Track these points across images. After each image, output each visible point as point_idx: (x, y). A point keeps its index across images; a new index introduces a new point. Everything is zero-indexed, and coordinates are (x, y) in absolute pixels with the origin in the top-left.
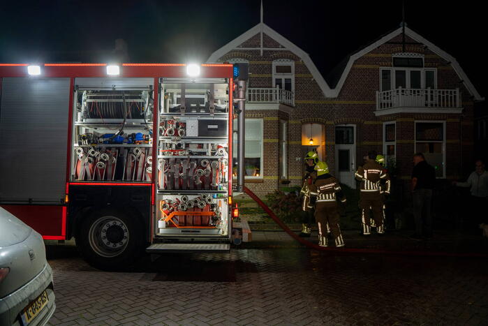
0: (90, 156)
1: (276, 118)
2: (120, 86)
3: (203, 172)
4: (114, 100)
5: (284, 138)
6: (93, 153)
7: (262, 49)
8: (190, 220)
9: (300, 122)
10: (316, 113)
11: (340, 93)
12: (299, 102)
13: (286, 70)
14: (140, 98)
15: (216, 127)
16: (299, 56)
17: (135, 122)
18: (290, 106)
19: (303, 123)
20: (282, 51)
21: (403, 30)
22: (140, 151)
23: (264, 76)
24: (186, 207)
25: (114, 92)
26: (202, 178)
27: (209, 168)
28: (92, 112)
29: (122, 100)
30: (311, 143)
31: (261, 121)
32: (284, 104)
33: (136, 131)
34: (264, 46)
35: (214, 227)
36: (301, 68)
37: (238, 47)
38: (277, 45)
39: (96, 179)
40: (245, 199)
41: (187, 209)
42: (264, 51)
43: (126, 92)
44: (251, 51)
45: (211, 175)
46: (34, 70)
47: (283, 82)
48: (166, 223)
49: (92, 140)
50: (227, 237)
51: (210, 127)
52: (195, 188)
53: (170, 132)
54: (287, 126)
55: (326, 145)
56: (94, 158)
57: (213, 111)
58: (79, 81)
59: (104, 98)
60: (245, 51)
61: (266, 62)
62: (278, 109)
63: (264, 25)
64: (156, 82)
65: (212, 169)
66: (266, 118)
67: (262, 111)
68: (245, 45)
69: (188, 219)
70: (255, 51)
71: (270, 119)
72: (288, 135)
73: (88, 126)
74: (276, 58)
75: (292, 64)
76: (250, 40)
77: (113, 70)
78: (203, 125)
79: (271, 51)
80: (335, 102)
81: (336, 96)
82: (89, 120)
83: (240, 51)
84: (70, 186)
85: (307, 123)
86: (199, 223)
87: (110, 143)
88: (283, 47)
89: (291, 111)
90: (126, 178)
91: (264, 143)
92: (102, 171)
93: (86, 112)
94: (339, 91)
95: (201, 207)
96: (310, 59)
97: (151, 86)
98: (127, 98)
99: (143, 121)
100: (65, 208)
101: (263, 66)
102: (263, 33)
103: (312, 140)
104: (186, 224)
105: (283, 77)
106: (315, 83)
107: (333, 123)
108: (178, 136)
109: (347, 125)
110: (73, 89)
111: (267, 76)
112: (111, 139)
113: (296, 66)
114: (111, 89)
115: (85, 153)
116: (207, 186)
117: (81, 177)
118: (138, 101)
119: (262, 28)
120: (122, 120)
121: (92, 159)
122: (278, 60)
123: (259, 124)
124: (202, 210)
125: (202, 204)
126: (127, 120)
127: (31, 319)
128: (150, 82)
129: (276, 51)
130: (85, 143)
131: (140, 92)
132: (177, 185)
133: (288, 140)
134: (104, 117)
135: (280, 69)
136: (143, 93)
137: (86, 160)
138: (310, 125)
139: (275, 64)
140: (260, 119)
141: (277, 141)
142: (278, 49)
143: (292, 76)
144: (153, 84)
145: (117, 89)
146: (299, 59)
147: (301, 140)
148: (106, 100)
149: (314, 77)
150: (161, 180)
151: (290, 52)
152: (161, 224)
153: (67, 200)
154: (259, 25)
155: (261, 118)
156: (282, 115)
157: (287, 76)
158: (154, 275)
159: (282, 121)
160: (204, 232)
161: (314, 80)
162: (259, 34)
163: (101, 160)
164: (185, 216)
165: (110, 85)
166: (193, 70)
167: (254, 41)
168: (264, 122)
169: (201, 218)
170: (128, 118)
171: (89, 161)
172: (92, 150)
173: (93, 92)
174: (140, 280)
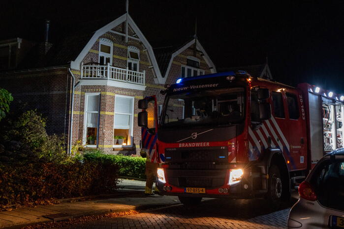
1: (142, 98)
7: (127, 36)
16: (146, 47)
21: (196, 41)
36: (144, 57)
44: (116, 35)
47: (132, 66)
61: (124, 47)
62: (144, 90)
67: (134, 91)
71: (138, 98)
75: (138, 52)
80: (160, 87)
91: (135, 117)
94: (166, 79)
96: (153, 51)
101: (122, 49)
105: (133, 61)
106: (150, 70)
111: (124, 59)
113: (140, 55)
122: (131, 47)
139: (129, 49)
143: (138, 62)
154: (125, 15)
155: (133, 96)
162: (125, 21)
168: (135, 100)
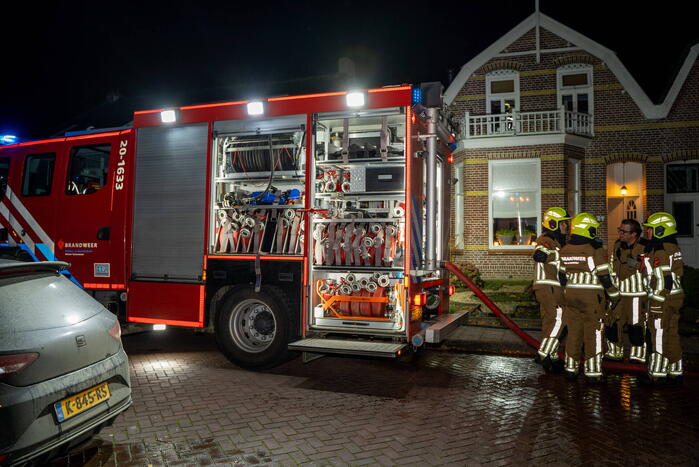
0: (234, 221)
1: (560, 157)
2: (266, 128)
3: (372, 241)
4: (260, 148)
5: (577, 186)
6: (238, 217)
7: (537, 52)
8: (355, 308)
9: (603, 161)
10: (631, 146)
11: (672, 110)
12: (601, 129)
13: (580, 80)
14: (292, 142)
15: (390, 177)
16: (599, 56)
17: (285, 175)
18: (587, 136)
19: (608, 163)
20: (571, 52)
22: (293, 214)
23: (543, 92)
24: (350, 289)
25: (258, 136)
26: (371, 250)
27: (380, 235)
28: (237, 164)
29: (268, 147)
30: (624, 193)
31: (537, 162)
32: (574, 134)
33: (292, 187)
34: (541, 48)
35: (388, 320)
36: (604, 76)
37: (503, 52)
38: (563, 43)
39: (240, 250)
40: (513, 279)
41: (352, 293)
42: (541, 55)
43: (274, 136)
44: (522, 57)
45: (384, 244)
46: (168, 116)
47: (575, 100)
48: (325, 312)
49: (236, 200)
50: (403, 333)
51: (381, 177)
52: (362, 265)
53: (331, 186)
54: (583, 166)
55: (648, 196)
56: (239, 224)
57: (385, 154)
58: (218, 126)
59: (250, 145)
60: (513, 58)
61: (546, 72)
62: (563, 142)
63: (541, 15)
64: (309, 120)
65: (384, 238)
66: (545, 158)
67: (538, 147)
68: (512, 48)
69: (353, 308)
70: (528, 56)
71: (550, 158)
72: (583, 181)
73: (236, 183)
74: (562, 64)
75: (588, 70)
76: (521, 39)
77: (255, 108)
78: (371, 175)
79: (554, 54)
80: (665, 125)
81: (665, 115)
82: (232, 175)
83: (506, 58)
84: (208, 260)
85: (615, 161)
86: (368, 312)
87: (259, 203)
88: (573, 45)
89: (588, 146)
90: (275, 250)
91: (543, 195)
92: (247, 239)
93: (228, 165)
94: (670, 106)
95: (370, 290)
96: (617, 60)
97: (303, 126)
98: (275, 143)
99: (293, 173)
100: (202, 288)
101: (541, 77)
102: (541, 28)
103: (624, 188)
104: (350, 313)
105: (574, 92)
106: (628, 98)
107: (659, 159)
108: (341, 190)
109: (687, 162)
110: (212, 136)
111: (549, 92)
112: (260, 199)
113: (595, 74)
114: (255, 134)
115: (229, 217)
116: (378, 262)
117: (224, 248)
118: (291, 146)
119: (537, 20)
120: (268, 174)
121: (236, 226)
122: (566, 66)
123: (533, 166)
124: (372, 294)
125: (372, 287)
126: (276, 173)
127: (71, 415)
128: (302, 119)
129: (563, 53)
130: (226, 204)
131: (292, 134)
132: (338, 260)
133: (583, 190)
134: (248, 170)
135: (569, 81)
136: (295, 136)
137: (229, 227)
138: (622, 164)
139: (561, 72)
140: (533, 160)
141: (561, 191)
142: (564, 50)
143: (589, 90)
144: (305, 123)
145: (262, 133)
146: (600, 61)
147: (604, 188)
148: (251, 148)
149: (626, 89)
150: (318, 253)
151: (583, 52)
152: (318, 312)
153: (204, 278)
154: (533, 15)
155: (536, 156)
156: (571, 152)
157: (581, 90)
158: (301, 380)
159: (571, 160)
160: (374, 325)
161: (626, 93)
162: (534, 28)
163: (247, 227)
164: (350, 303)
165: (252, 129)
166: (355, 99)
167: (526, 42)
168: (542, 162)
169: (371, 307)
170: (277, 169)
171: (233, 227)
172: (236, 214)
173: (239, 138)
174: (280, 386)
